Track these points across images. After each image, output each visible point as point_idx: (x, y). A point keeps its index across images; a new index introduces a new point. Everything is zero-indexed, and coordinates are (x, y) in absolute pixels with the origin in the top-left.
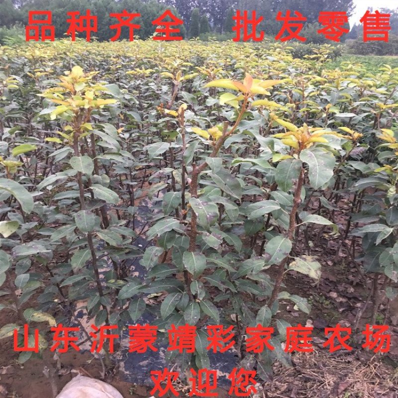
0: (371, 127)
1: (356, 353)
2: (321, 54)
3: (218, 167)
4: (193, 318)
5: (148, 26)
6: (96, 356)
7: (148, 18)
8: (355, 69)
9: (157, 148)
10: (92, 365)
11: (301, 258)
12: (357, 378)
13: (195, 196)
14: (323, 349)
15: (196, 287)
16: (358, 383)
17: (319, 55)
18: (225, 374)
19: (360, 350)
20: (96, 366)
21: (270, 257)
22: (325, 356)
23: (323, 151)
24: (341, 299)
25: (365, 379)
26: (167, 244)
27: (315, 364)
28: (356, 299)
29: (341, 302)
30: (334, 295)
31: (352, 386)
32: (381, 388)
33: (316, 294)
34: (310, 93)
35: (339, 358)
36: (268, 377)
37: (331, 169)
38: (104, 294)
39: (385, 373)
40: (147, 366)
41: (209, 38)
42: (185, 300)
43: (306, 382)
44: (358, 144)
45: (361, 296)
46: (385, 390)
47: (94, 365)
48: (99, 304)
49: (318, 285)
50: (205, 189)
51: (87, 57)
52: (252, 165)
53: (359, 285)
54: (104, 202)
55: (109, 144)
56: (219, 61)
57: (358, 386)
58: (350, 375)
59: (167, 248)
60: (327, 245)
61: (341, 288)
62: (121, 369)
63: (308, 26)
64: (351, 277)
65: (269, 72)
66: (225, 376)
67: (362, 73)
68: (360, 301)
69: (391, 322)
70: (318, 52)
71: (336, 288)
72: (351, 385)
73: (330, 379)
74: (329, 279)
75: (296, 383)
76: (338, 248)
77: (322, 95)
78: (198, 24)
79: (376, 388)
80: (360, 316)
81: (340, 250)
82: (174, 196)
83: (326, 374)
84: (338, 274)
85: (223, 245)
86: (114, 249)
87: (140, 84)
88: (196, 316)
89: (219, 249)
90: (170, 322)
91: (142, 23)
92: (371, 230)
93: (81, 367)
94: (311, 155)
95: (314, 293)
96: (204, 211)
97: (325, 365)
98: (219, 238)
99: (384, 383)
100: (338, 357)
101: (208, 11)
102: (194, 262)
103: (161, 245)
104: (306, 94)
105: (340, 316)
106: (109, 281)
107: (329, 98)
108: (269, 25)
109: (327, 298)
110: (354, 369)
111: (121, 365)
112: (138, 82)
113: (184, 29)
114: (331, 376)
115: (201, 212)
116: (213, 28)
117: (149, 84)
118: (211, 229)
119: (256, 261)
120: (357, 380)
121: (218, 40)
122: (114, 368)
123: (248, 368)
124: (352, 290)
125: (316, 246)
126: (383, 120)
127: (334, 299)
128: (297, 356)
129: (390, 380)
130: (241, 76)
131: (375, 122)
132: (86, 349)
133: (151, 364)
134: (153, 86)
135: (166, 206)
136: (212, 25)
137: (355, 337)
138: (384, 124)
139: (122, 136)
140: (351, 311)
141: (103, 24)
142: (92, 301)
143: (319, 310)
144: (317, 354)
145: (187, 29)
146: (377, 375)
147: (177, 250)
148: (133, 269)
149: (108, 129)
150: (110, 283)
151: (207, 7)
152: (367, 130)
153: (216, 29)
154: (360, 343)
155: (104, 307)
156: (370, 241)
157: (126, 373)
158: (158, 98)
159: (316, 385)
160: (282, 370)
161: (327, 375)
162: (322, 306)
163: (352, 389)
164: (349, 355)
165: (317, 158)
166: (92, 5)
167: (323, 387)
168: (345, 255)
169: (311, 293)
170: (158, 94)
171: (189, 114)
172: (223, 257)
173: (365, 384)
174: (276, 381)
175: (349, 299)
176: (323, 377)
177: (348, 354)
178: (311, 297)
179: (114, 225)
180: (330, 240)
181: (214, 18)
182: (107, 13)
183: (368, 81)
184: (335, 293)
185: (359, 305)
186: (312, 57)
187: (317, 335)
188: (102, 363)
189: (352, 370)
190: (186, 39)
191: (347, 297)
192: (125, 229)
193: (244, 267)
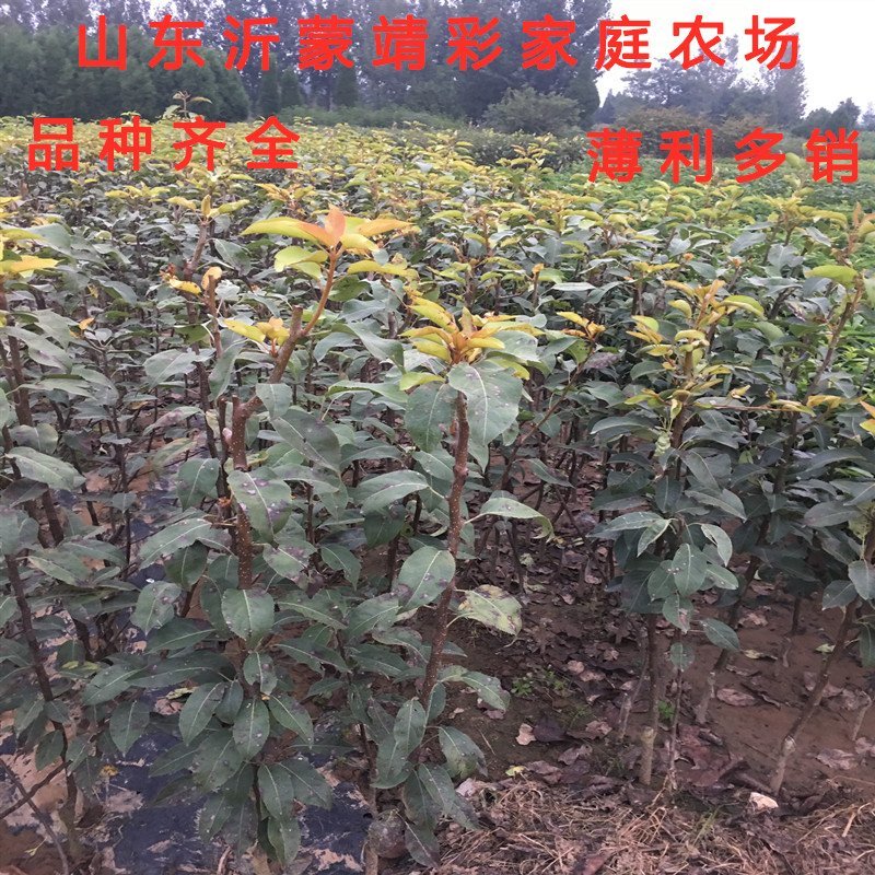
0: (627, 311)
1: (624, 789)
2: (530, 157)
3: (282, 405)
4: (254, 736)
5: (164, 90)
6: (48, 839)
7: (164, 73)
8: (600, 188)
9: (167, 362)
10: (39, 859)
11: (477, 591)
12: (623, 844)
13: (242, 466)
14: (555, 785)
15: (257, 669)
16: (626, 855)
17: (526, 159)
18: (343, 856)
19: (632, 784)
20: (48, 860)
21: (411, 592)
22: (559, 801)
23: (498, 366)
24: (592, 676)
25: (640, 844)
26: (189, 576)
27: (536, 821)
28: (623, 674)
29: (591, 682)
30: (577, 667)
31: (613, 861)
32: (673, 861)
33: (540, 667)
34: (503, 239)
35: (588, 804)
36: (429, 856)
37: (514, 402)
38: (55, 694)
39: (683, 827)
40: (166, 853)
41: (297, 118)
42: (236, 698)
43: (517, 860)
44: (599, 347)
45: (633, 667)
46: (681, 865)
47: (44, 859)
48: (43, 719)
49: (543, 648)
50: (268, 451)
51: (18, 160)
52: (373, 396)
53: (628, 643)
54: (46, 485)
55: (46, 357)
56: (320, 169)
57: (625, 860)
58: (608, 838)
59: (187, 584)
60: (560, 559)
61: (591, 652)
62: (106, 864)
63: (512, 95)
64: (611, 627)
65: (422, 196)
66: (344, 861)
67: (614, 197)
68: (631, 676)
69: (695, 717)
70: (524, 154)
71: (580, 651)
72: (610, 859)
73: (567, 850)
74: (566, 634)
75: (497, 864)
76: (584, 566)
77: (529, 245)
78: (276, 88)
79: (664, 862)
80: (628, 708)
81: (587, 570)
82: (202, 467)
83: (558, 839)
84: (584, 621)
85: (310, 572)
86: (72, 591)
87: (138, 219)
88: (260, 732)
89: (301, 579)
90: (204, 748)
91: (150, 83)
92: (629, 526)
93: (12, 866)
94: (474, 374)
95: (534, 666)
96: (260, 499)
97: (556, 821)
98: (299, 557)
99: (680, 850)
100: (586, 802)
101: (296, 60)
102: (247, 613)
103: (176, 579)
104: (493, 242)
105: (590, 711)
106: (65, 666)
107: (543, 251)
108: (432, 92)
109: (560, 674)
110: (619, 825)
111: (107, 855)
112: (133, 216)
113: (246, 97)
114: (568, 843)
115: (254, 501)
116: (312, 97)
117: (157, 220)
118: (277, 538)
119: (388, 602)
120: (624, 848)
121: (314, 124)
122: (89, 862)
123: (384, 840)
124: (614, 654)
125: (538, 563)
126: (649, 297)
127: (577, 677)
128: (499, 805)
129: (691, 843)
130: (365, 202)
131: (634, 301)
132: (23, 824)
133: (175, 846)
134: (164, 224)
135: (185, 489)
136: (308, 89)
137: (619, 755)
138: (651, 305)
139: (89, 335)
140: (611, 699)
141: (60, 85)
142: (26, 712)
143: (545, 701)
144: (542, 798)
145: (253, 97)
146: (666, 833)
147: (212, 586)
148: (133, 634)
149: (48, 323)
150: (67, 669)
151: (295, 50)
152: (620, 317)
153: (316, 99)
154: (631, 767)
155: (58, 725)
156: (629, 548)
157: (119, 871)
158: (177, 251)
159: (537, 866)
160: (466, 838)
161: (562, 843)
162: (552, 693)
163: (614, 869)
164: (607, 795)
165: (486, 381)
166: (34, 42)
167: (553, 868)
168: (598, 581)
169: (528, 665)
170: (177, 241)
171: (228, 290)
172: (311, 598)
173: (640, 857)
174: (453, 863)
175: (609, 673)
176: (553, 847)
177: (608, 793)
178: (529, 674)
179: (76, 537)
180: (567, 549)
181: (311, 75)
182: (67, 60)
183: (618, 216)
184: (580, 664)
185: (628, 685)
186: (513, 162)
187: (544, 756)
188: (61, 852)
189: (615, 827)
190: (250, 118)
191: (604, 670)
192: (97, 546)
193: (361, 616)
